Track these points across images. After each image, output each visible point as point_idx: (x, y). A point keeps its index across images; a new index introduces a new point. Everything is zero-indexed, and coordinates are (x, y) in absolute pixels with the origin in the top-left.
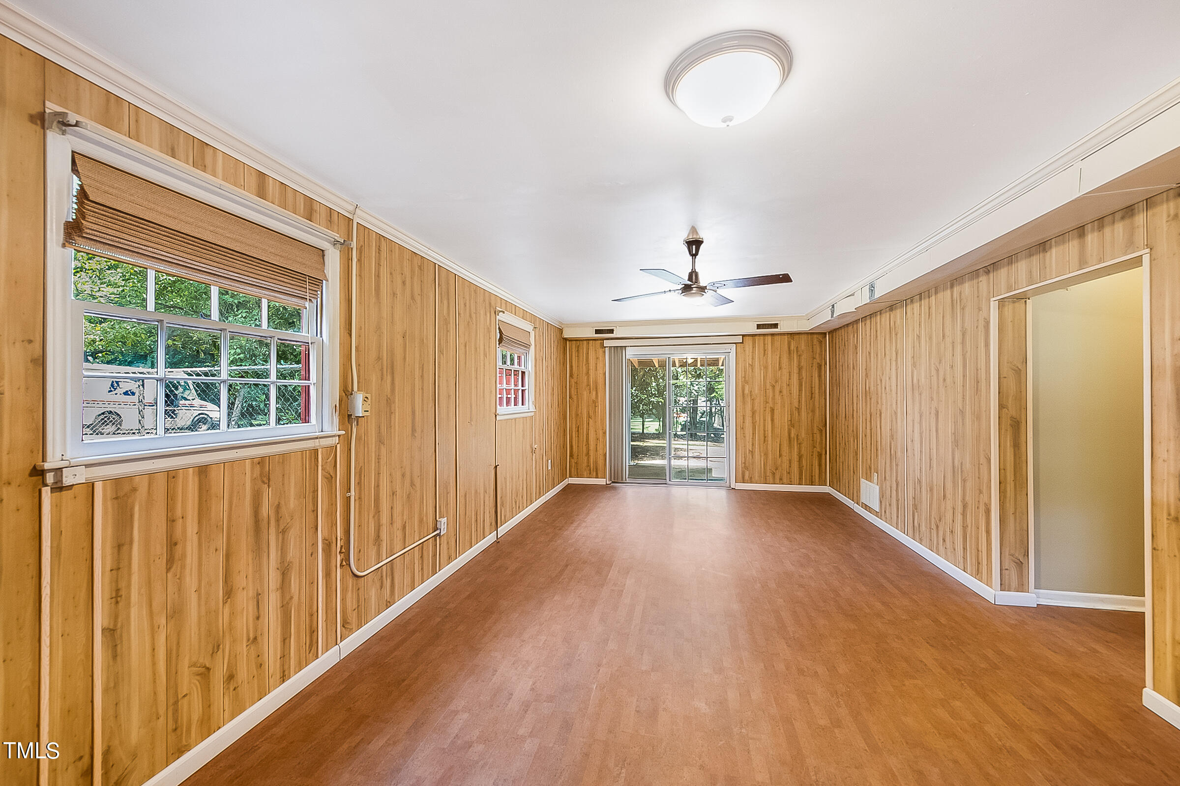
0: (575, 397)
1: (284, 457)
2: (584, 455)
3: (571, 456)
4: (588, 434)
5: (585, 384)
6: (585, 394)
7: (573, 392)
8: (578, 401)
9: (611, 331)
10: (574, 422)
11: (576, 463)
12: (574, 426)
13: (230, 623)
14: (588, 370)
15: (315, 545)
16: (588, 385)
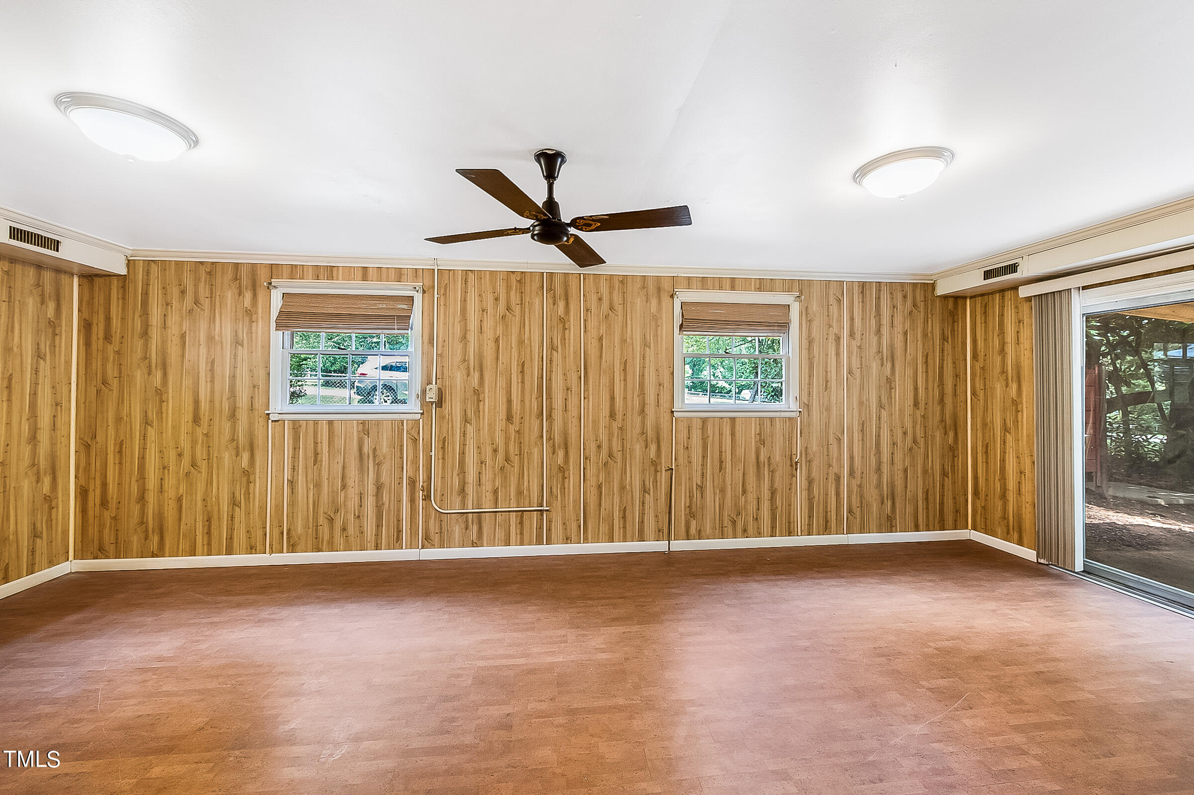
0: (981, 394)
1: (378, 423)
2: (997, 496)
3: (976, 493)
4: (1003, 460)
5: (998, 369)
6: (999, 388)
7: (977, 385)
8: (986, 400)
9: (1013, 268)
10: (980, 435)
11: (984, 508)
12: (980, 444)
13: (345, 502)
14: (1003, 344)
15: (401, 478)
16: (1004, 372)
